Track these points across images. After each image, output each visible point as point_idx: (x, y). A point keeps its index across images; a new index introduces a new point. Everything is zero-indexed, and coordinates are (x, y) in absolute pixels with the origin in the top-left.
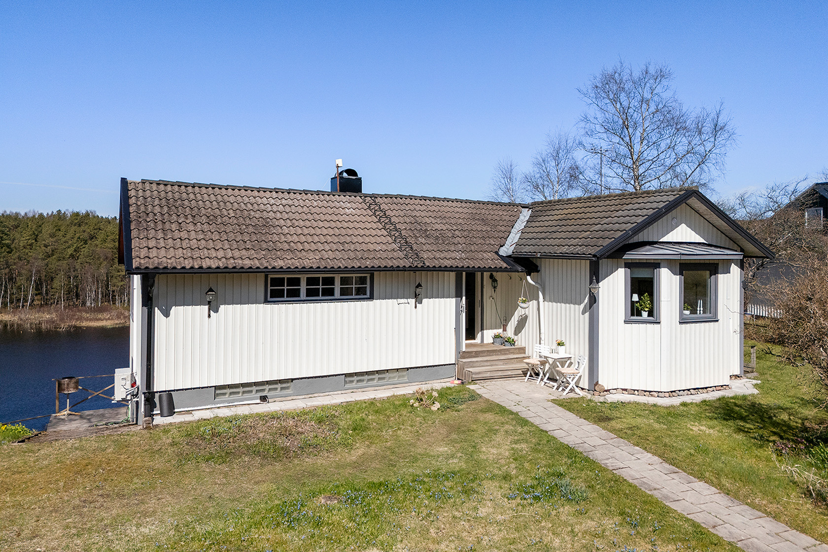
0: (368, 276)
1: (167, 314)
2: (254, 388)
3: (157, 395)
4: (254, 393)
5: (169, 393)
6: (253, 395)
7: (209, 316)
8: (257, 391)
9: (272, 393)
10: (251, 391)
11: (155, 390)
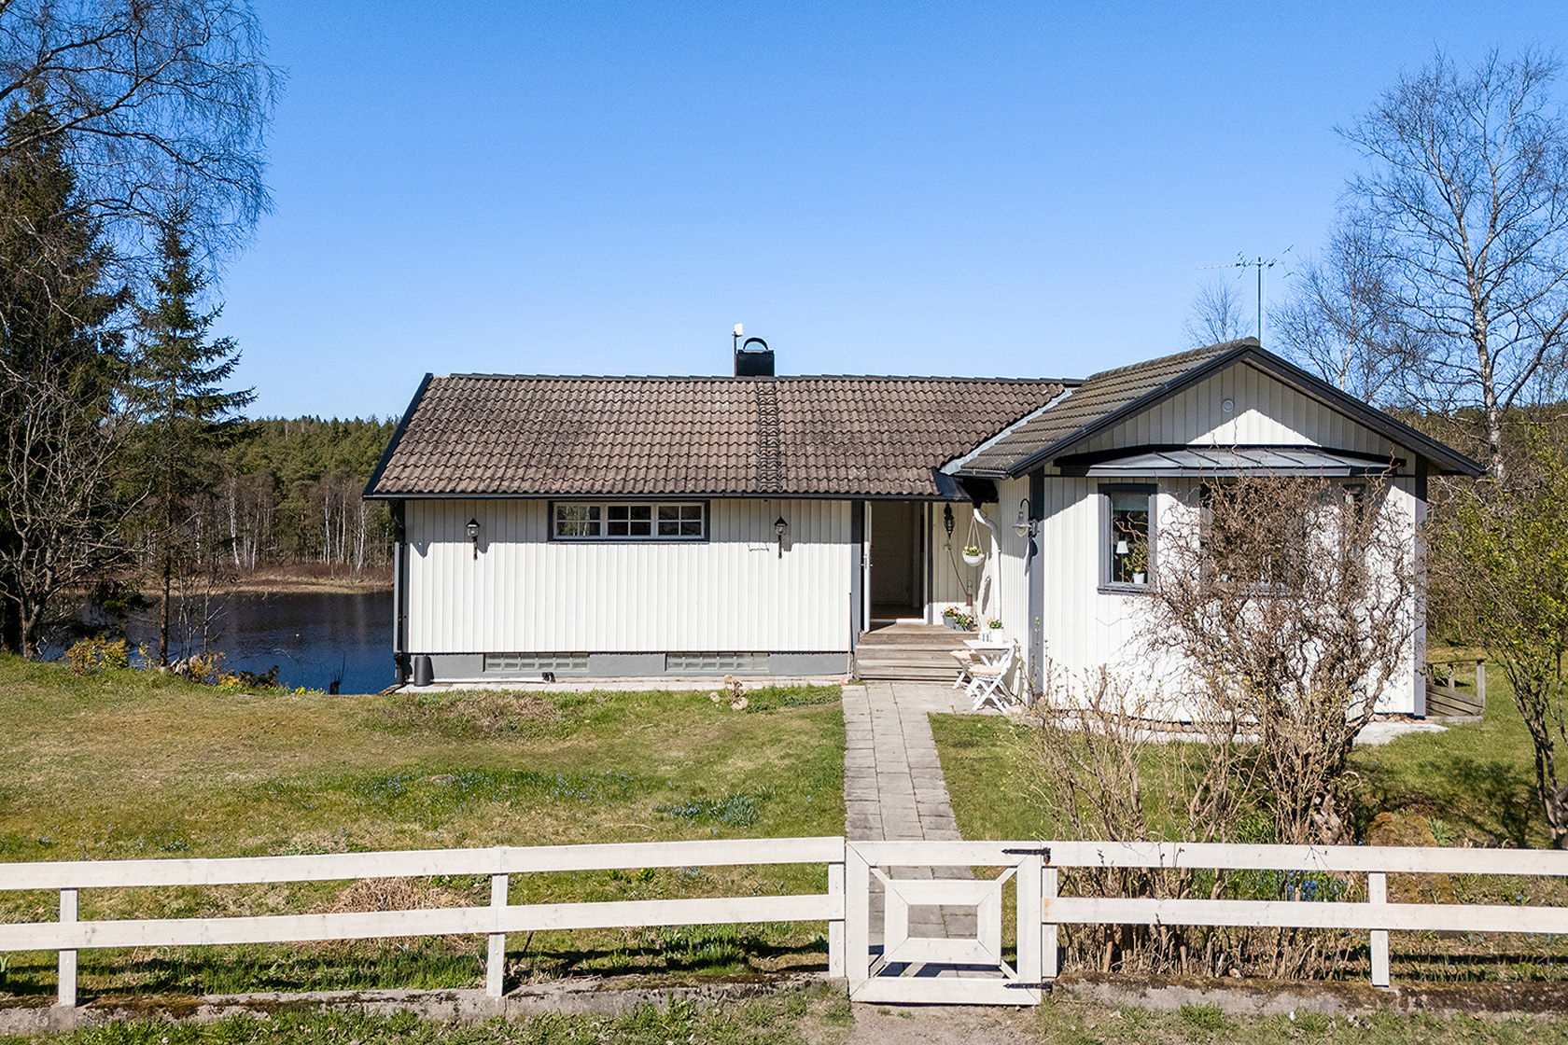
0: (702, 505)
1: (424, 554)
2: (537, 661)
3: (413, 658)
4: (536, 667)
5: (427, 658)
6: (535, 670)
7: (476, 557)
8: (541, 665)
9: (561, 670)
10: (533, 665)
11: (410, 651)
